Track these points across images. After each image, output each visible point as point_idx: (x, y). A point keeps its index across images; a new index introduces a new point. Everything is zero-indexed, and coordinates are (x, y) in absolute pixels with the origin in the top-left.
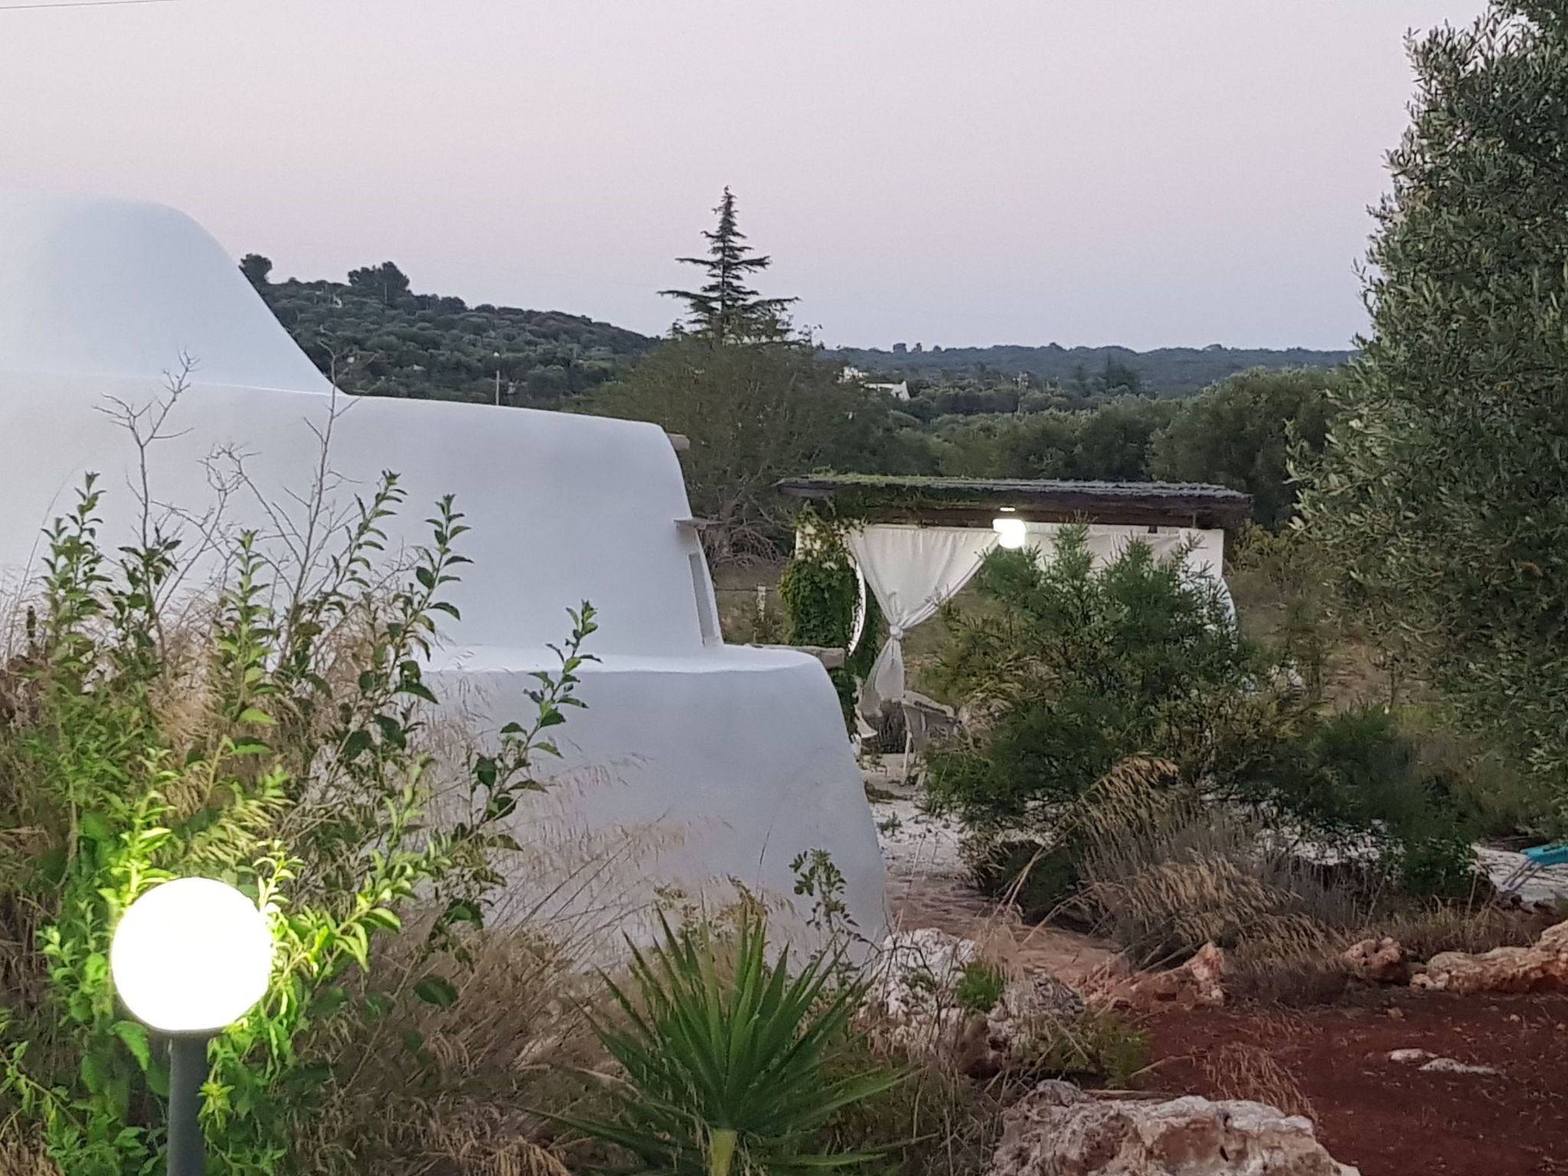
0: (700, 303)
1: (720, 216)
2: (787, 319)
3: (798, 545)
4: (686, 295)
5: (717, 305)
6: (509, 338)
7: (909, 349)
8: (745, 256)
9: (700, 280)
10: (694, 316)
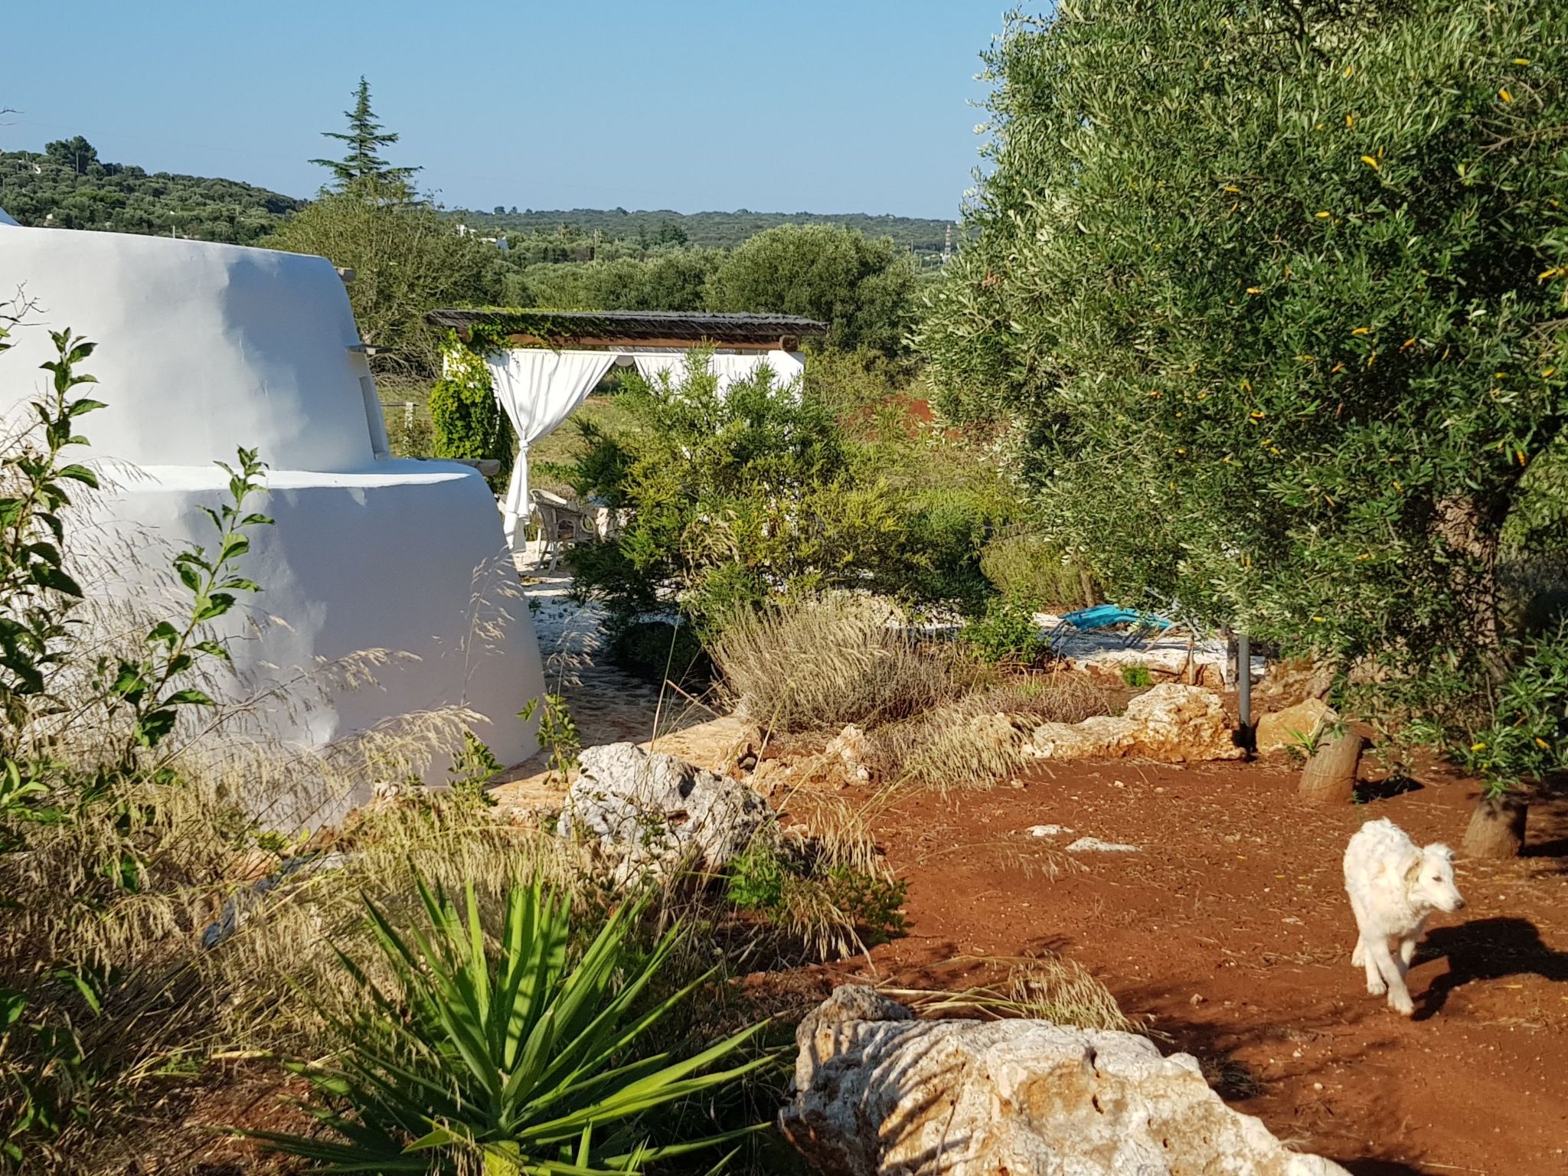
0: (344, 171)
1: (356, 99)
2: (412, 184)
3: (446, 367)
4: (330, 163)
5: (356, 172)
6: (182, 200)
7: (507, 211)
8: (378, 132)
9: (342, 152)
10: (337, 181)
